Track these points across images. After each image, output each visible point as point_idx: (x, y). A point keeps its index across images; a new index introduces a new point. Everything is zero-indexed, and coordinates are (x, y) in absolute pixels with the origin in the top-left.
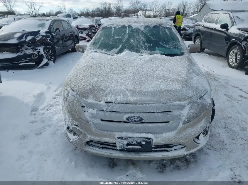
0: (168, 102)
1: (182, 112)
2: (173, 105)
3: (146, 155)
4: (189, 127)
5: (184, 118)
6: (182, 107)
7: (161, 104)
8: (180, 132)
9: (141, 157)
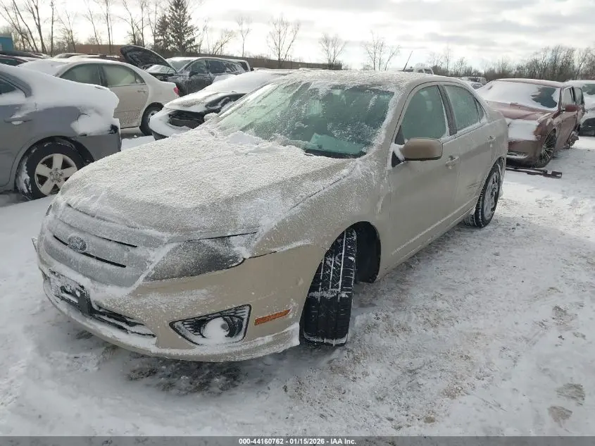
0: (138, 225)
1: (152, 254)
2: (141, 235)
3: (91, 325)
4: (156, 289)
5: (151, 267)
6: (153, 243)
7: (124, 227)
8: (134, 294)
9: (85, 324)
